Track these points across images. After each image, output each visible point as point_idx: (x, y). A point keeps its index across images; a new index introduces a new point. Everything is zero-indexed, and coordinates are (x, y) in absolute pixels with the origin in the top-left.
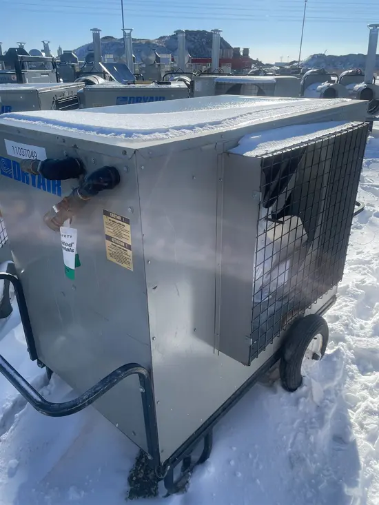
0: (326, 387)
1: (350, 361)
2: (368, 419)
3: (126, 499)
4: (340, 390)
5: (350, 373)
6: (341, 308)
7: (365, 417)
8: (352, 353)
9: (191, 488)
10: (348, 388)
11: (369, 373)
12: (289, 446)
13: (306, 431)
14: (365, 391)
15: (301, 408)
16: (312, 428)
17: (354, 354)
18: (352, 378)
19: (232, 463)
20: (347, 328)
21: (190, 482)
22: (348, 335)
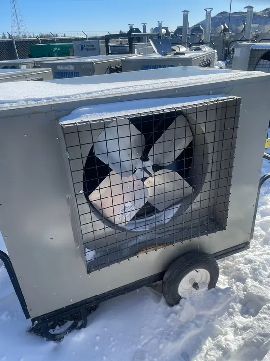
0: (201, 313)
1: (238, 300)
2: (213, 351)
3: (27, 331)
4: (213, 320)
5: (231, 310)
6: (262, 254)
7: (213, 348)
8: (244, 294)
9: (63, 342)
10: (221, 321)
11: (246, 316)
12: (142, 344)
13: (161, 339)
14: (233, 329)
15: (169, 320)
16: (167, 339)
17: (246, 296)
18: (230, 314)
19: (98, 338)
20: (254, 273)
21: (65, 338)
22: (251, 278)
